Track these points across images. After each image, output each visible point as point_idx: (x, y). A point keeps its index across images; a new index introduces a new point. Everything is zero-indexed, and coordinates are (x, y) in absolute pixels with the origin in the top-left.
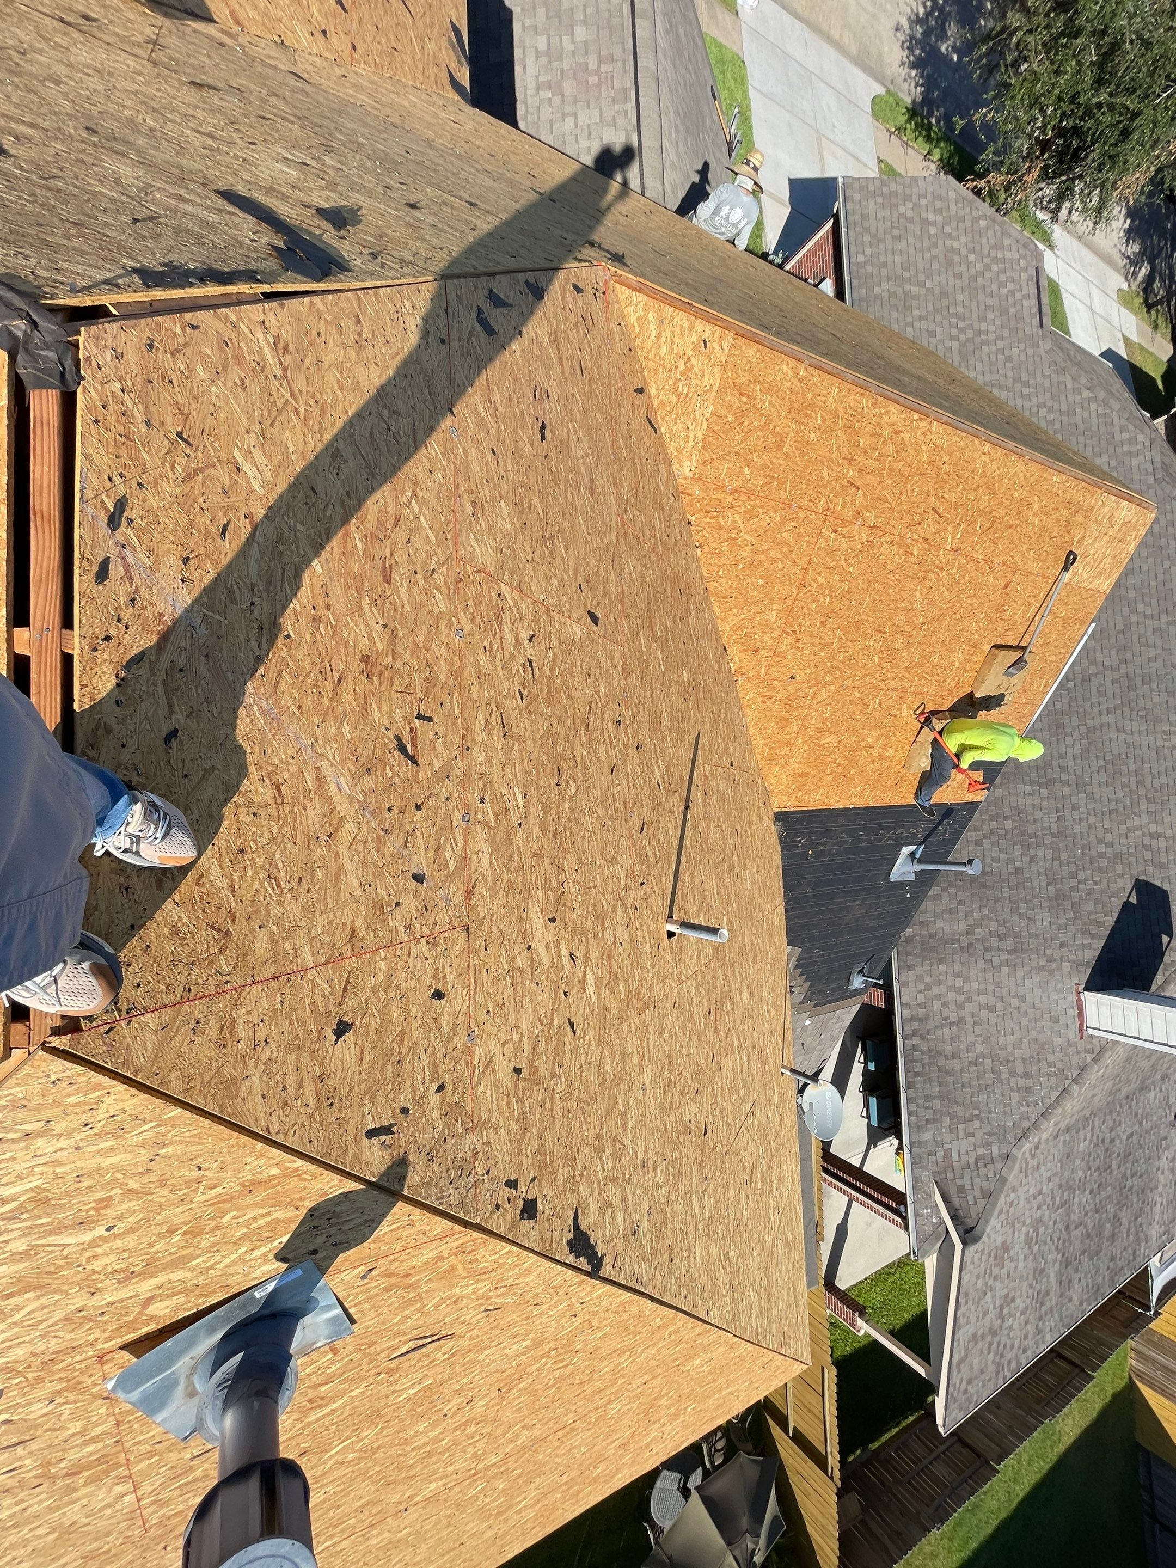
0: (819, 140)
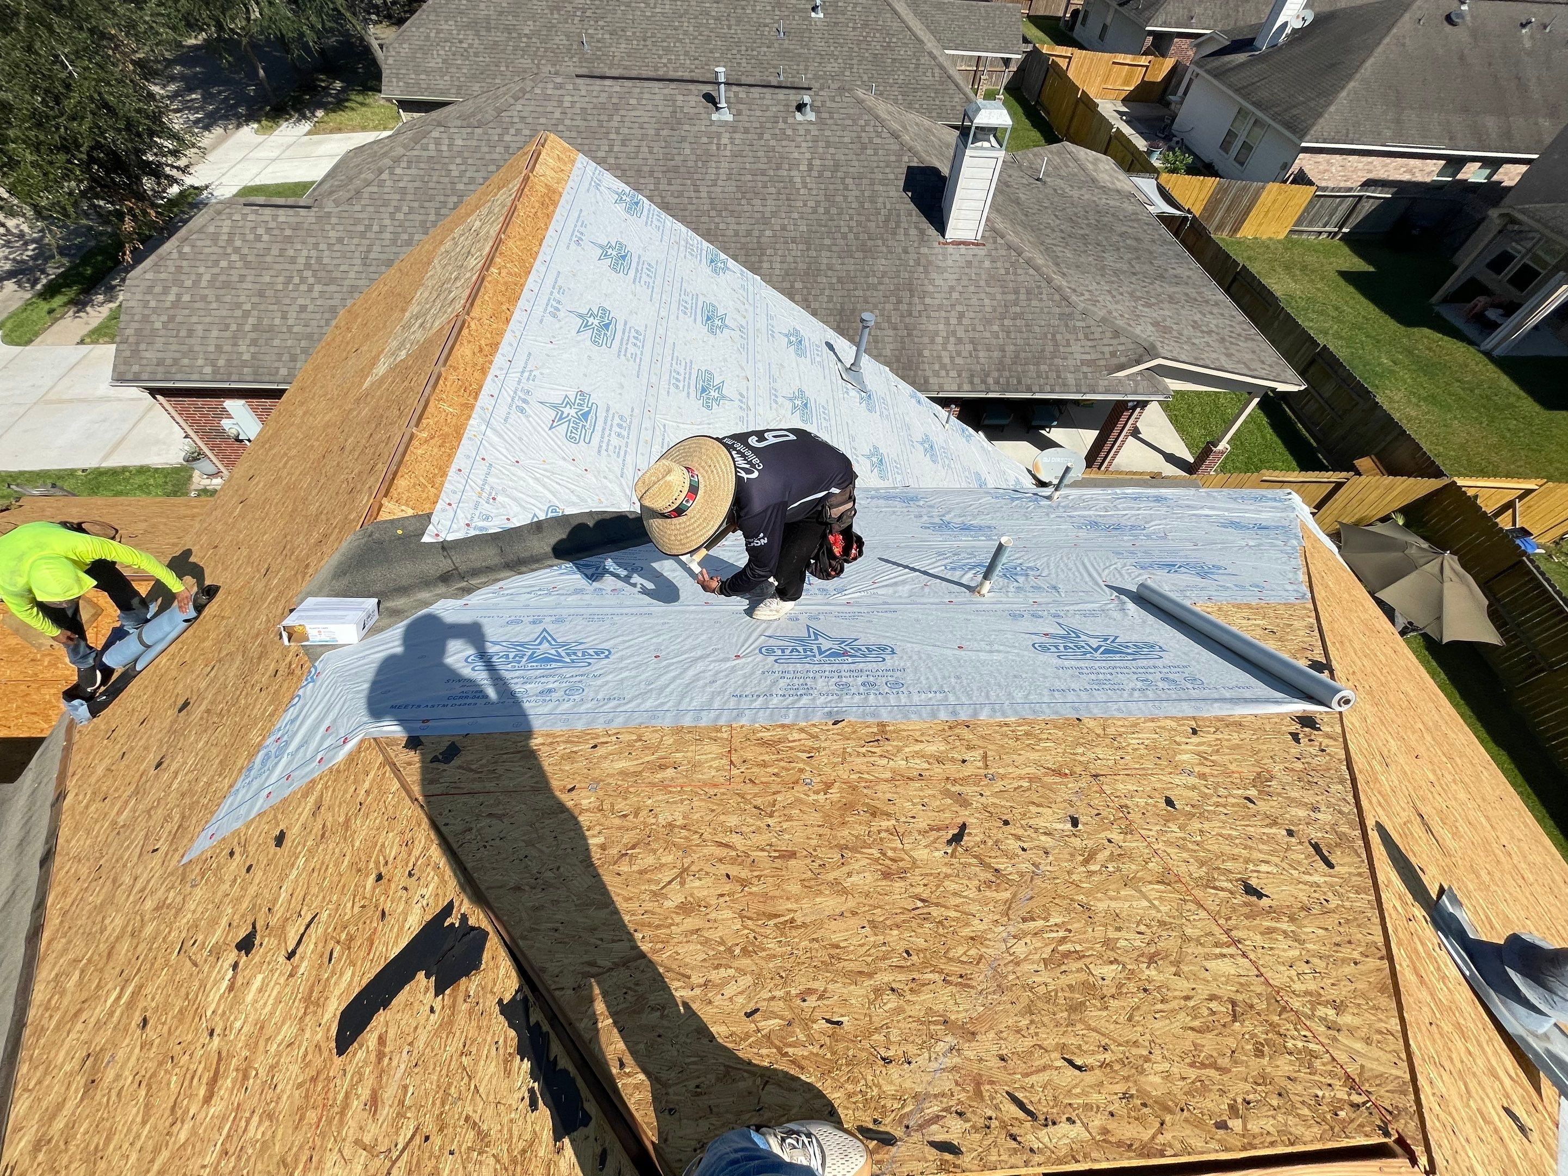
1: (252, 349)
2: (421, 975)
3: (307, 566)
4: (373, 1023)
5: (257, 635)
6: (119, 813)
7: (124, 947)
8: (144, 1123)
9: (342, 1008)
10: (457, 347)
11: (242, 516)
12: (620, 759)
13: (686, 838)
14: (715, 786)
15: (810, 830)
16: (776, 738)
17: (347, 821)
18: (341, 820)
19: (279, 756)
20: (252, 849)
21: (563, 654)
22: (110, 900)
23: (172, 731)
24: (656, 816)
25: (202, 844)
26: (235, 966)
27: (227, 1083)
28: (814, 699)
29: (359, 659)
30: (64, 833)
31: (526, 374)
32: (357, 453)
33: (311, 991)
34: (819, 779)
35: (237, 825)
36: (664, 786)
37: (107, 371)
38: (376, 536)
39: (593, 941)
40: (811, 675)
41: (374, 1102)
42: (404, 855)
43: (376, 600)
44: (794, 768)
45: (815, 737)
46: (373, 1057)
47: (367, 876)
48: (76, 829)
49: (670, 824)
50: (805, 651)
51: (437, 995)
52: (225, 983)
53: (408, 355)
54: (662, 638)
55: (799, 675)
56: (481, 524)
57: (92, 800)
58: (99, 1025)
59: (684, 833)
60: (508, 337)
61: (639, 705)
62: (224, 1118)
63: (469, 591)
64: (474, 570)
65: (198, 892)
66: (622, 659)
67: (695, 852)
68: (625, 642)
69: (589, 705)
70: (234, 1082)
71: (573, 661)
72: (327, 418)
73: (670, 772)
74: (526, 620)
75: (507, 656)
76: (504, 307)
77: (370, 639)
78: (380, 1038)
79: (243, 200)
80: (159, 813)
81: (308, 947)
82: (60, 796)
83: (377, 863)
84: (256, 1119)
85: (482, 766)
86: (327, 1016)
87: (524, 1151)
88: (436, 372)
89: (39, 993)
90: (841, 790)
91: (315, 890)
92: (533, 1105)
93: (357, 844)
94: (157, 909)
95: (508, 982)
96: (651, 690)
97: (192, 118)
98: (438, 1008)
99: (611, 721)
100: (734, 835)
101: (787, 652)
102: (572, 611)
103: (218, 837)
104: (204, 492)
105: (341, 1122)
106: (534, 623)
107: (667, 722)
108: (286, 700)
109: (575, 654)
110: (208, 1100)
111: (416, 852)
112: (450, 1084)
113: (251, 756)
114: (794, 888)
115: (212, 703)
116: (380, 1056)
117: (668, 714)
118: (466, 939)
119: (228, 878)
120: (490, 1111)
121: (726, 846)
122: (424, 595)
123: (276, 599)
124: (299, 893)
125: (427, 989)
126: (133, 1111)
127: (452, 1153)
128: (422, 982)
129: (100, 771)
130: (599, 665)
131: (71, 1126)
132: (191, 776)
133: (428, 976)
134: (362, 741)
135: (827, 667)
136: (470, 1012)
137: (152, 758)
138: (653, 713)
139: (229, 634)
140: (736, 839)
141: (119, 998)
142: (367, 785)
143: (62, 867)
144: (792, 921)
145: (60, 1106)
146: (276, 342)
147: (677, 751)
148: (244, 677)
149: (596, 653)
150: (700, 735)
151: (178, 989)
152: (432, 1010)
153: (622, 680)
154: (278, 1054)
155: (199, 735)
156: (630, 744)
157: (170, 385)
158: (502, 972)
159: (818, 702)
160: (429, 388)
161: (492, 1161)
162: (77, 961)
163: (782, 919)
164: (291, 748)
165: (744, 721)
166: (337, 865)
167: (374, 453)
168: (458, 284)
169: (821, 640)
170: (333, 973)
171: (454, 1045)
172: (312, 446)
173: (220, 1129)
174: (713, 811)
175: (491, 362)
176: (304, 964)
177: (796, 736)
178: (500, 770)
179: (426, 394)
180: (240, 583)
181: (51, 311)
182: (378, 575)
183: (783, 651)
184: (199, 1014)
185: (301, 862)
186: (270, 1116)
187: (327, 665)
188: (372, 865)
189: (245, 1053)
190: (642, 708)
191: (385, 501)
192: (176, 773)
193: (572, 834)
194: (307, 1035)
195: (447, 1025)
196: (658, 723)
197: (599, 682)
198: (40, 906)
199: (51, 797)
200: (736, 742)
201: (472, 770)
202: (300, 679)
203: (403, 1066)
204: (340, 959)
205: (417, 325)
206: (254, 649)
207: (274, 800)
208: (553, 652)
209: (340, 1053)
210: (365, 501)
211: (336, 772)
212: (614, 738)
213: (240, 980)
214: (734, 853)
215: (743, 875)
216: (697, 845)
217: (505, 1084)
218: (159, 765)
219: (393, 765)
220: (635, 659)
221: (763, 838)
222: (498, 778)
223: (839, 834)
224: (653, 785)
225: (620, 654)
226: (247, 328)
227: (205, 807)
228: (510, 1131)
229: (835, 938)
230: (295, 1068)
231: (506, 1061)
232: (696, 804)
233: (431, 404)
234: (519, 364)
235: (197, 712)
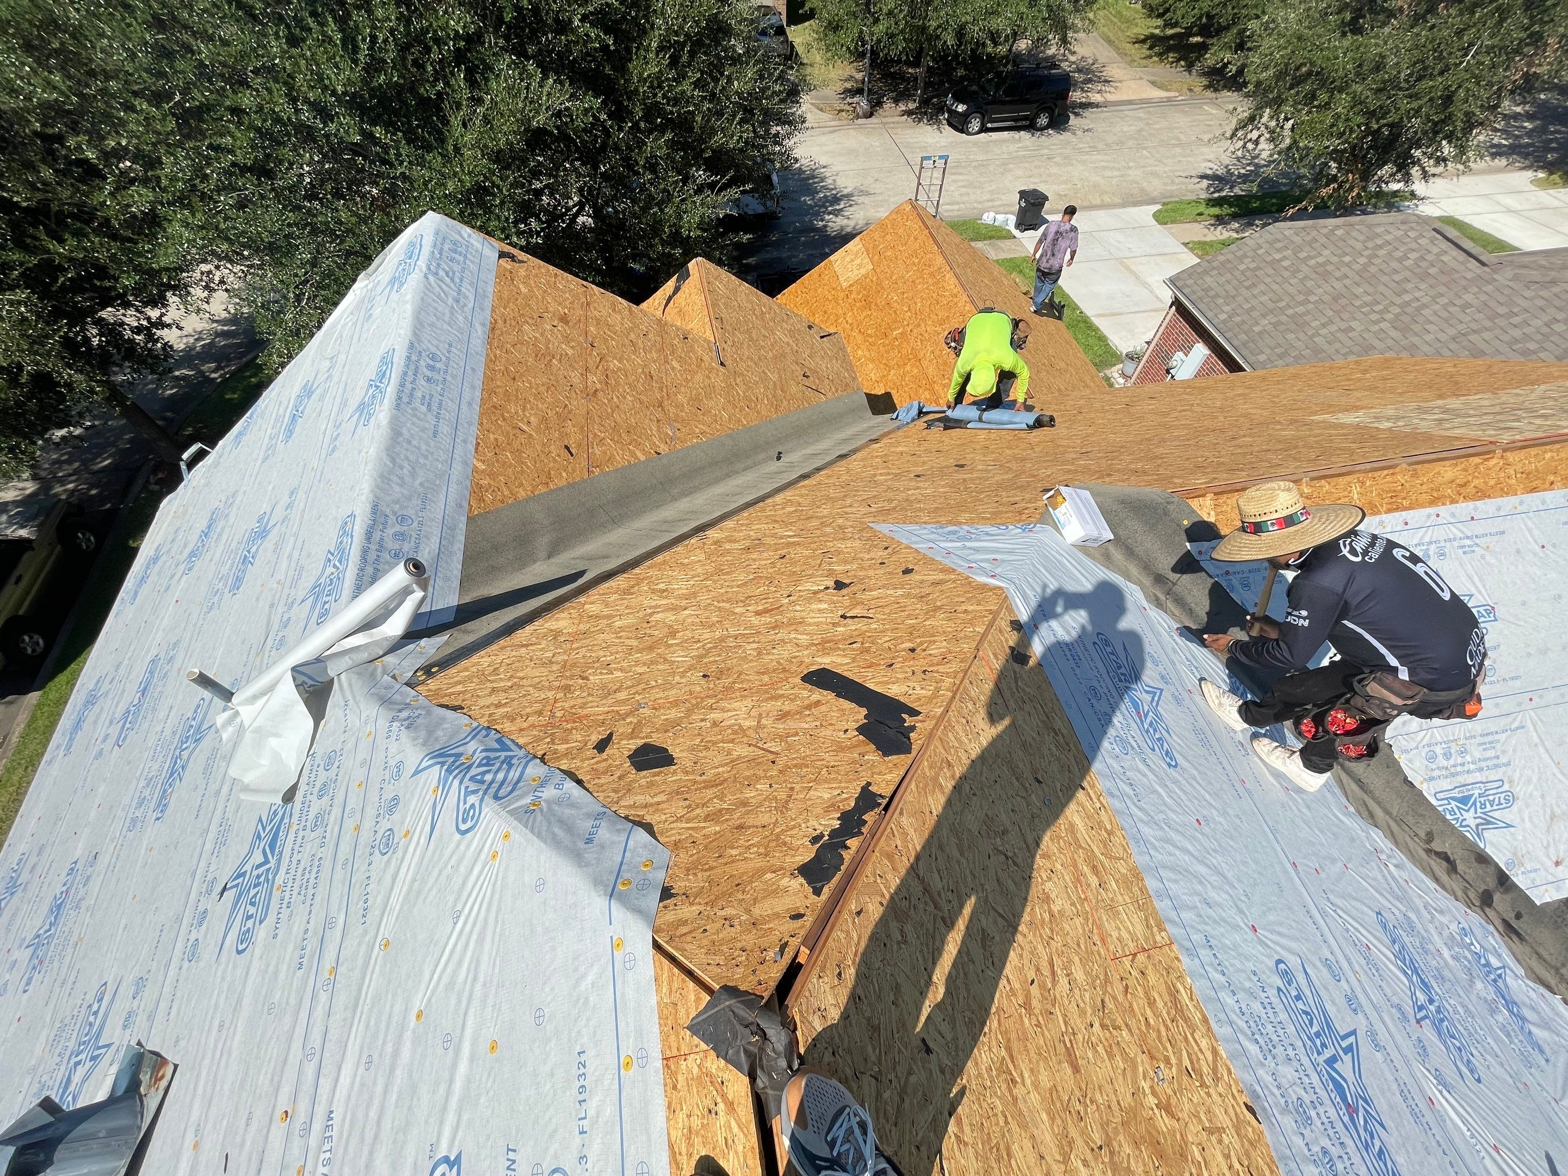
0: (1122, 263)
1: (1269, 328)
2: (864, 711)
3: (1110, 475)
4: (825, 692)
5: (1034, 476)
6: (881, 474)
7: (815, 523)
8: (738, 586)
9: (827, 667)
10: (1447, 463)
11: (1116, 412)
12: (1082, 819)
13: (1043, 920)
14: (1103, 941)
15: (1109, 1088)
16: (1186, 1013)
17: (940, 608)
18: (938, 604)
19: (960, 539)
20: (894, 558)
21: (1148, 720)
22: (834, 500)
23: (941, 470)
24: (1050, 879)
25: (884, 528)
26: (827, 588)
27: (767, 619)
28: (1263, 1065)
29: (1057, 552)
30: (859, 455)
31: (1468, 542)
32: (1239, 451)
33: (829, 642)
34: (1169, 1092)
35: (904, 541)
36: (1078, 879)
37: (1173, 271)
38: (1171, 507)
39: (934, 850)
40: (1291, 1053)
41: (783, 716)
42: (935, 660)
43: (1112, 537)
44: (1165, 1049)
45: (1217, 1079)
46: (807, 702)
47: (910, 641)
48: (862, 460)
49: (1048, 897)
50: (1318, 1035)
51: (857, 729)
52: (816, 588)
53: (1390, 429)
54: (1221, 820)
55: (1281, 1032)
56: (1235, 582)
57: (881, 457)
58: (774, 536)
59: (1047, 916)
60: (1508, 503)
61: (1142, 821)
62: (751, 627)
63: (1159, 604)
64: (1182, 599)
65: (857, 543)
66: (1175, 782)
67: (1034, 935)
68: (1195, 779)
69: (1115, 765)
70: (770, 623)
71: (1147, 731)
72: (1253, 411)
73: (1094, 881)
74: (1160, 668)
75: (1119, 668)
76: (1552, 478)
77: (1076, 551)
78: (819, 701)
79: (1438, 225)
80: (890, 495)
81: (853, 625)
82: (875, 441)
83: (921, 643)
84: (755, 646)
85: (1024, 691)
86: (818, 660)
87: (785, 844)
88: (1396, 462)
89: (779, 498)
90: (1172, 1132)
91: (887, 610)
92: (815, 840)
93: (927, 623)
94: (840, 527)
95: (883, 785)
96: (1162, 828)
97: (1496, 141)
98: (849, 734)
99: (1111, 794)
100: (1066, 980)
101: (1300, 1005)
102: (1193, 708)
103: (892, 535)
104: (1107, 379)
105: (767, 700)
106: (1162, 677)
107: (1140, 860)
108: (999, 521)
109: (1155, 730)
110: (758, 613)
111: (941, 669)
112: (807, 766)
113: (950, 523)
114: (1045, 1079)
115: (971, 479)
116: (809, 707)
117: (1148, 858)
118: (900, 735)
119: (872, 555)
120: (801, 805)
121: (1053, 973)
122: (1134, 571)
123: (1069, 471)
124: (882, 602)
125: (857, 721)
126: (742, 577)
127: (771, 786)
128: (860, 714)
129: (900, 449)
130: (1156, 760)
131: (729, 552)
132: (920, 497)
133: (866, 717)
134: (1000, 588)
135: (1315, 1079)
136: (854, 762)
137: (919, 470)
138: (1140, 839)
139: (1023, 460)
140: (1063, 982)
141: (790, 536)
142: (970, 608)
143: (841, 467)
144: (1013, 1081)
145: (735, 541)
146: (1290, 336)
147: (1117, 882)
148: (1000, 486)
149: (1167, 752)
150: (1144, 904)
151: (804, 564)
152: (846, 731)
153: (1156, 791)
154: (791, 641)
155: (947, 485)
156: (1100, 824)
157: (1190, 307)
158: (888, 777)
159: (1261, 1072)
160: (1368, 466)
161: (774, 820)
162: (799, 504)
163: (1011, 1066)
164: (968, 544)
165: (1185, 960)
166: (909, 617)
167: (1251, 463)
168: (1538, 421)
169: (1347, 1058)
170: (844, 650)
171: (830, 759)
172: (1216, 417)
173: (745, 629)
174: (1078, 945)
175: (1453, 502)
176: (843, 629)
177: (1204, 1043)
178: (1027, 707)
179: (1358, 468)
180: (1065, 443)
181: (1200, 214)
182: (1134, 525)
183: (1298, 998)
184: (797, 583)
185: (900, 592)
186: (759, 654)
187: (1042, 533)
188: (918, 640)
189: (785, 620)
190: (1140, 826)
191: (1210, 496)
192: (918, 488)
193: (1005, 797)
194: (806, 653)
195: (840, 748)
196: (1133, 849)
197: (1142, 767)
198: (819, 469)
199: (873, 437)
200: (1157, 955)
201: (1016, 682)
202: (1019, 521)
203: (807, 726)
204: (854, 650)
205: (1436, 417)
206: (1024, 480)
207: (930, 554)
208: (1146, 708)
209: (803, 679)
210: (1200, 481)
211: (968, 582)
212: (1098, 805)
213: (820, 595)
214: (1050, 985)
215: (1035, 1003)
216: (1041, 936)
217: (819, 810)
218: (918, 476)
219: (994, 619)
220: (1184, 797)
221: (1077, 1022)
222: (1020, 709)
223: (1121, 1137)
224: (1075, 865)
225: (1180, 779)
226: (1290, 312)
227: (906, 516)
228: (794, 827)
229: (1015, 1147)
230: (786, 654)
231: (833, 805)
232: (1078, 921)
233: (1348, 478)
234: (1477, 528)
235: (961, 476)
